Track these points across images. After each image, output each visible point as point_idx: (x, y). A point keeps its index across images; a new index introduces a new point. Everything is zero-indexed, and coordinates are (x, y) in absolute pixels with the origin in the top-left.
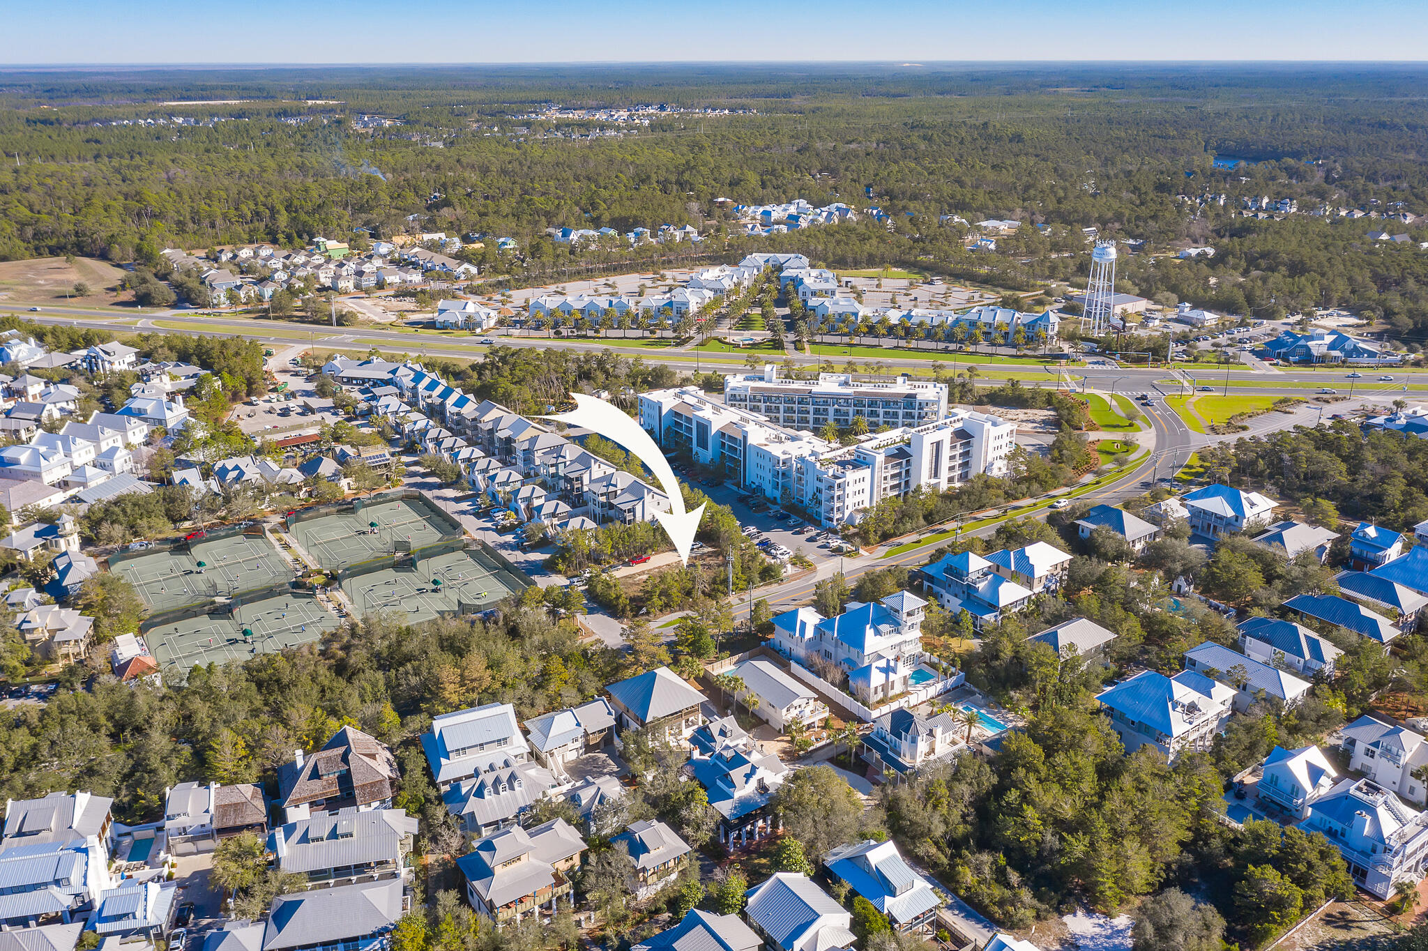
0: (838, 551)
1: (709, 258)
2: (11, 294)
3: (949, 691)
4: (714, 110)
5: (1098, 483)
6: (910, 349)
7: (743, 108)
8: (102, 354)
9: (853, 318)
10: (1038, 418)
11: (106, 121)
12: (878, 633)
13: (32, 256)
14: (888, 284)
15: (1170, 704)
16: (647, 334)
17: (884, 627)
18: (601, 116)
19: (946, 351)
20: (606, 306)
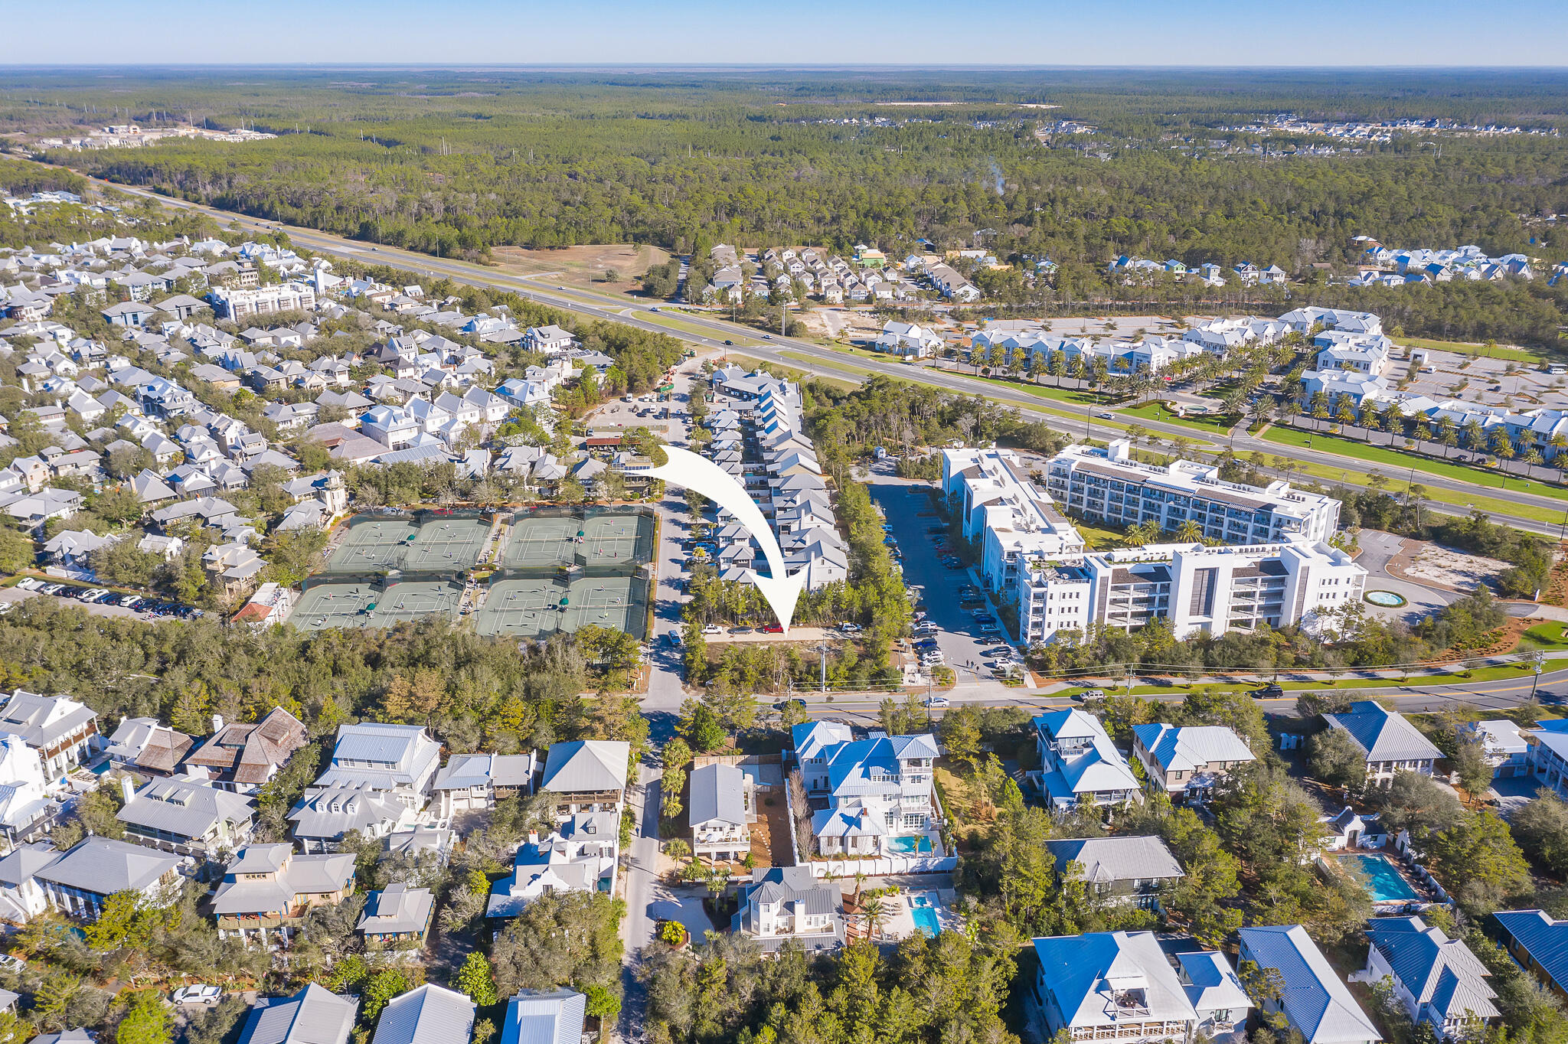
0: (1000, 675)
1: (1264, 307)
2: (560, 274)
3: (929, 872)
4: (1499, 127)
5: (1466, 676)
6: (1406, 452)
7: (1542, 126)
8: (537, 335)
9: (1353, 401)
10: (1480, 572)
11: (812, 120)
12: (866, 774)
13: (618, 242)
14: (1483, 365)
15: (1096, 982)
16: (1084, 384)
17: (877, 771)
18: (1336, 131)
19: (1458, 462)
20: (1055, 348)
